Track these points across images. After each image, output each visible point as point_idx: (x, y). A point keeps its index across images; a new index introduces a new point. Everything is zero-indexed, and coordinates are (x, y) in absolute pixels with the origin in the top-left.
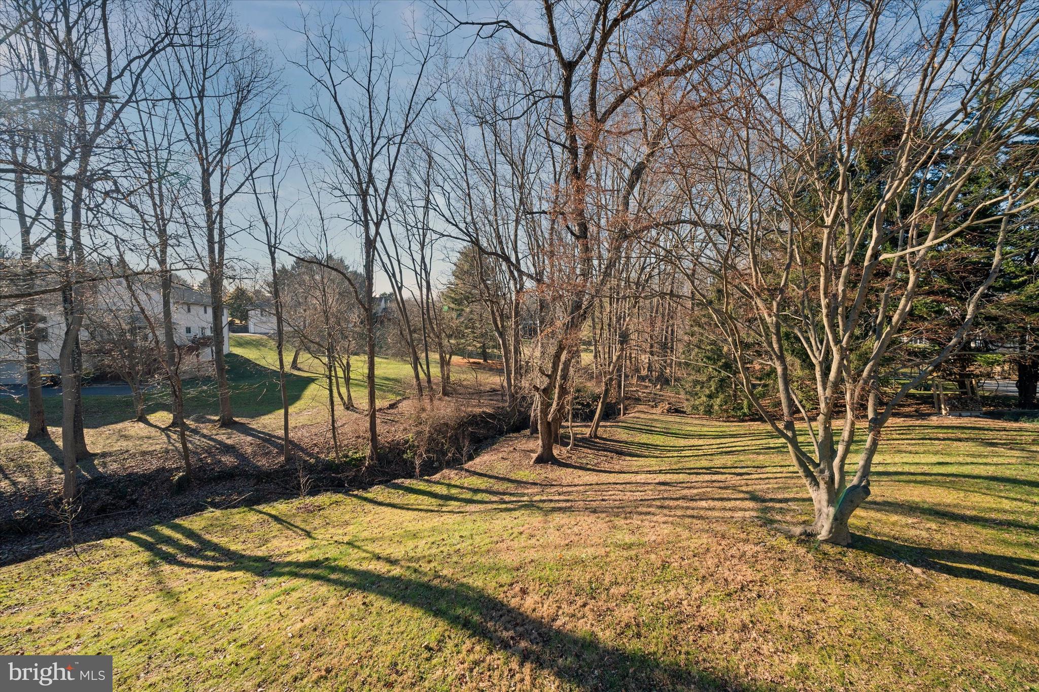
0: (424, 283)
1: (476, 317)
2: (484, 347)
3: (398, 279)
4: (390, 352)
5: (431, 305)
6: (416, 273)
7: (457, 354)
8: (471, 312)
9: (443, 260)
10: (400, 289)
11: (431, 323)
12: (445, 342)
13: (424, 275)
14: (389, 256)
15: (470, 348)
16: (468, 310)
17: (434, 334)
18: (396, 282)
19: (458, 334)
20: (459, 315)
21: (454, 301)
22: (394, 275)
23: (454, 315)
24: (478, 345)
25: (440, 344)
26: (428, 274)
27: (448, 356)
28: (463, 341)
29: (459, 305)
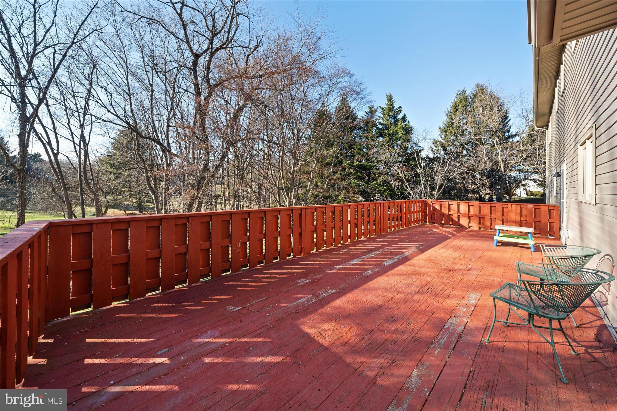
0: (82, 152)
1: (133, 179)
2: (140, 202)
3: (54, 146)
4: (39, 206)
5: (88, 168)
6: (74, 143)
7: (112, 207)
8: (129, 175)
9: (102, 135)
10: (56, 155)
11: (87, 183)
12: (102, 198)
13: (82, 146)
14: (44, 127)
15: (126, 203)
16: (126, 174)
17: (91, 191)
18: (52, 149)
19: (115, 192)
20: (117, 178)
21: (112, 166)
22: (49, 143)
23: (112, 177)
24: (135, 200)
25: (97, 200)
26: (86, 145)
27: (104, 210)
28: (120, 197)
29: (117, 169)
